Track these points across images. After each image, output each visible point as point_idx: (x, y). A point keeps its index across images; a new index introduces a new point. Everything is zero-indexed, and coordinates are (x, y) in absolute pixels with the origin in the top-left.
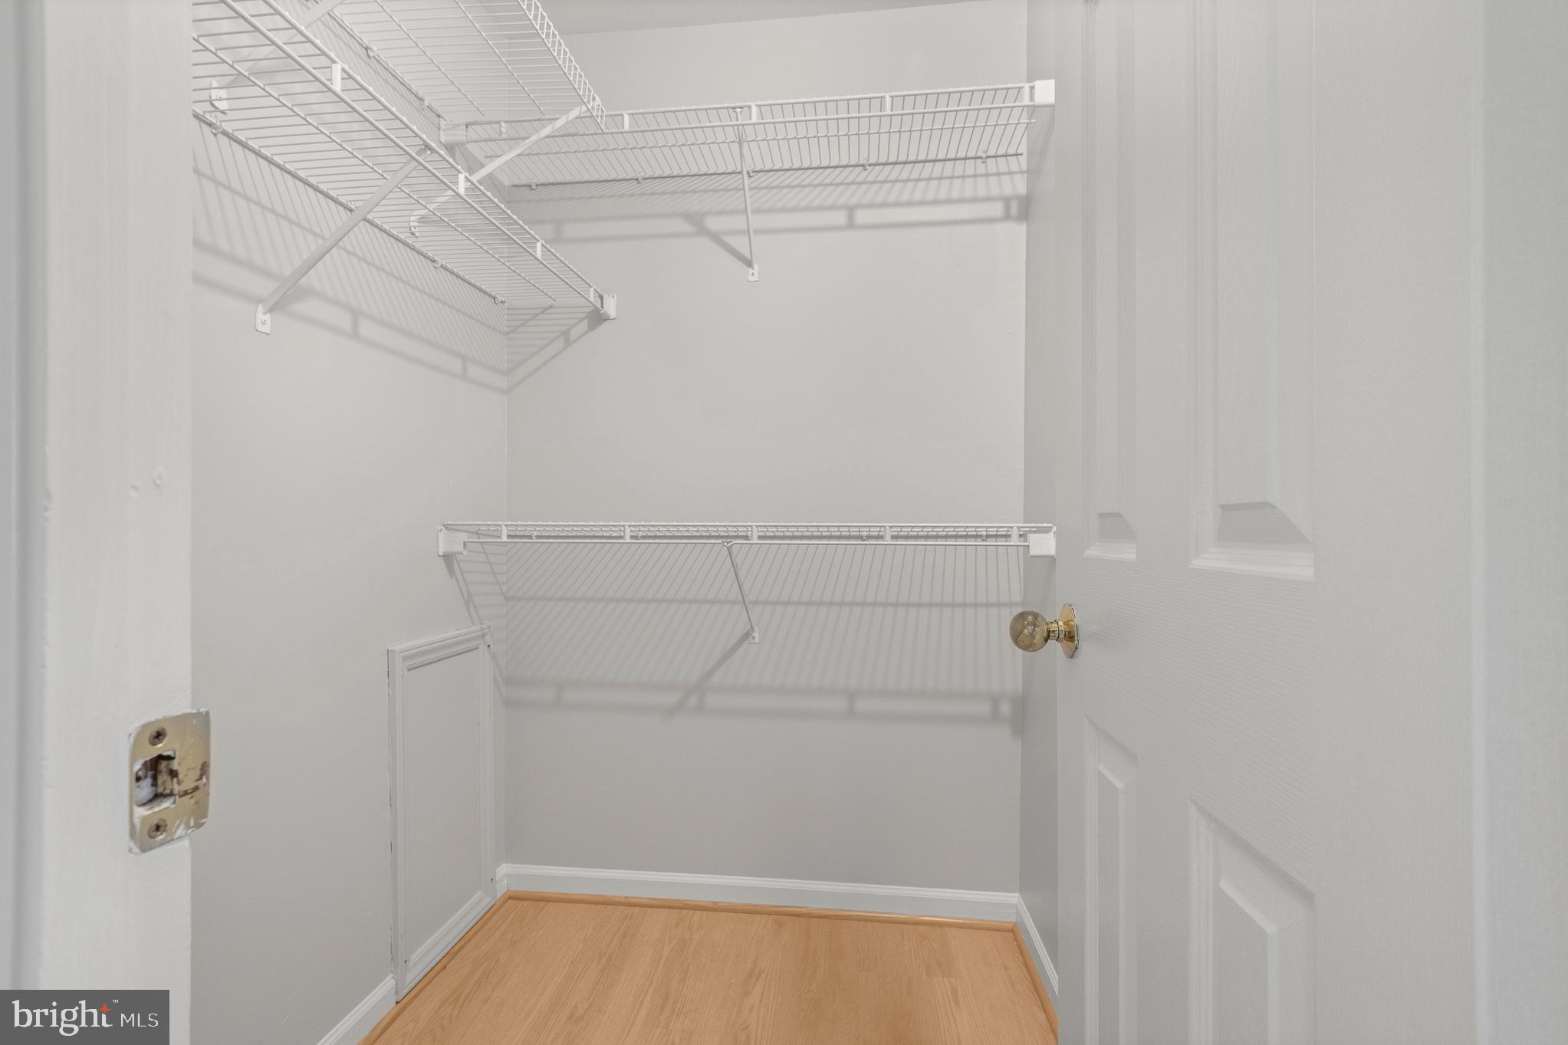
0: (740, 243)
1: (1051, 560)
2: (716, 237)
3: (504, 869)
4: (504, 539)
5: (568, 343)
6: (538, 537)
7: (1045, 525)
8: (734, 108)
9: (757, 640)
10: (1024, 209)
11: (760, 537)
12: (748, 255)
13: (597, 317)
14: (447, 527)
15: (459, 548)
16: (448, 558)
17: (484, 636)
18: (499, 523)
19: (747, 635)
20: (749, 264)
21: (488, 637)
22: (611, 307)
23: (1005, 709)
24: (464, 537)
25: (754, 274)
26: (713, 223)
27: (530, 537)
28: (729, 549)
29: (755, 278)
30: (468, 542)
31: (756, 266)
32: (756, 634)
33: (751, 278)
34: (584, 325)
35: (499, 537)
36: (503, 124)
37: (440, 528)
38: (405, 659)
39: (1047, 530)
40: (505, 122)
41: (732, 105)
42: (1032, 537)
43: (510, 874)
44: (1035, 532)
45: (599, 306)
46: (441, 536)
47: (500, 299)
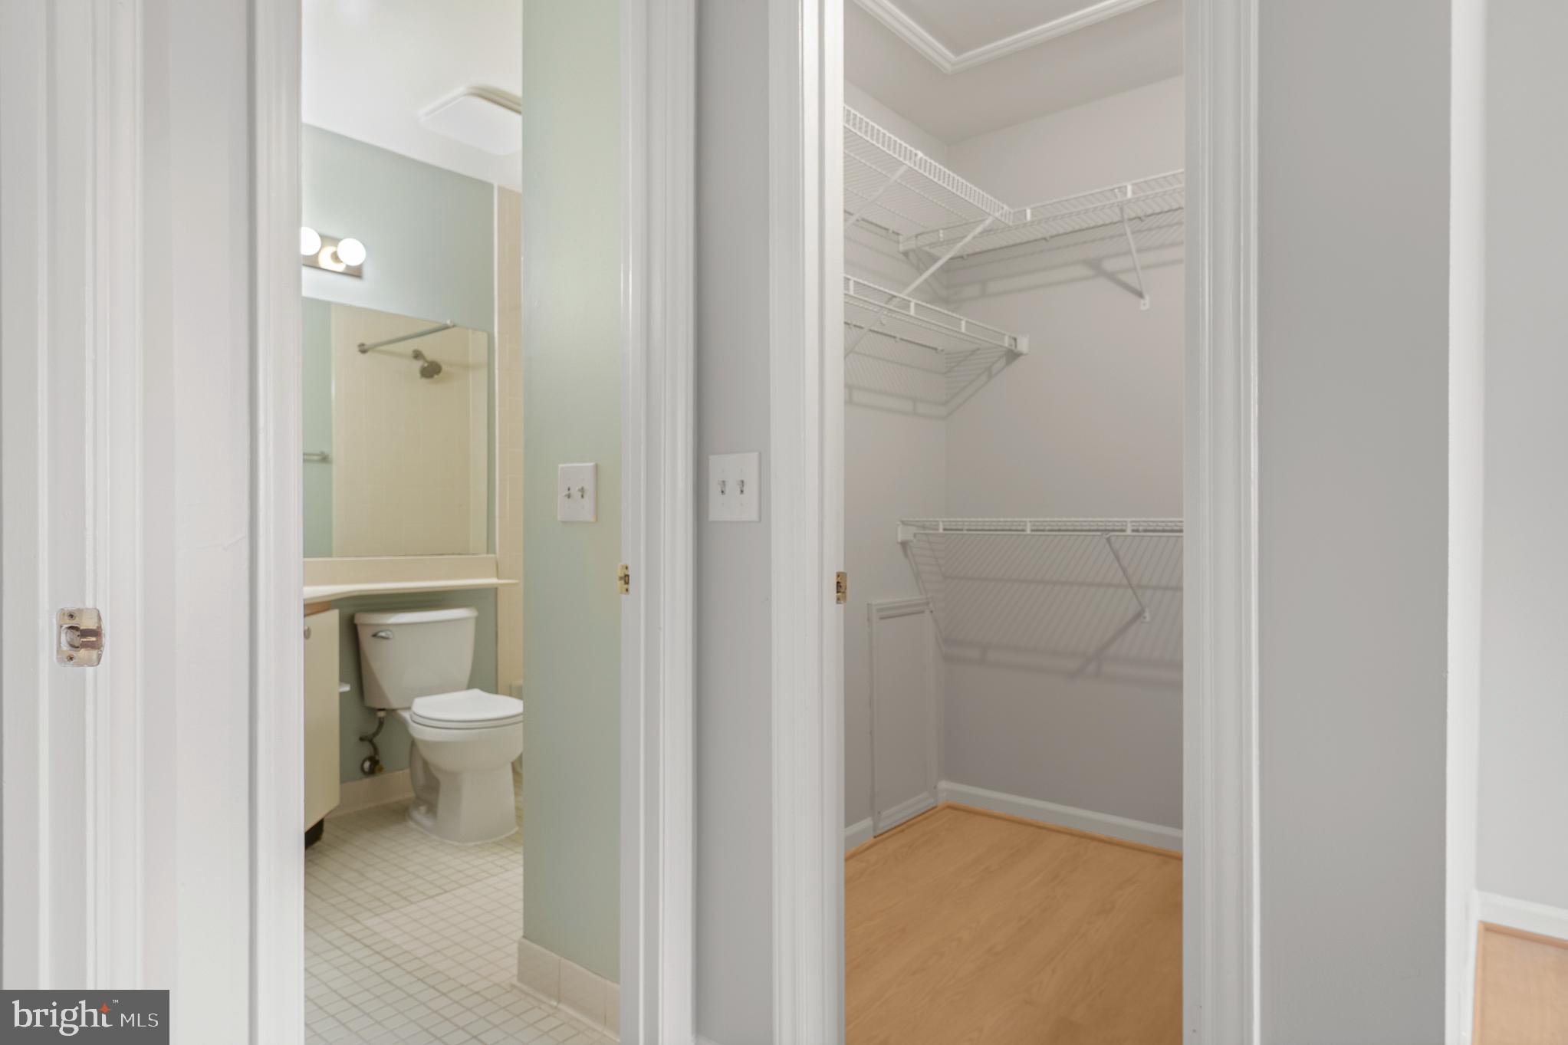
0: (1130, 279)
2: (1112, 277)
3: (944, 785)
4: (941, 531)
5: (990, 377)
6: (968, 530)
8: (1113, 190)
9: (1148, 619)
11: (1133, 531)
12: (1137, 287)
13: (1013, 355)
14: (903, 522)
15: (910, 537)
16: (904, 545)
17: (928, 603)
18: (938, 519)
19: (1139, 615)
20: (1140, 295)
21: (931, 605)
22: (1023, 345)
24: (914, 530)
25: (1145, 304)
26: (1109, 265)
27: (962, 530)
28: (1108, 540)
29: (1147, 307)
30: (919, 534)
31: (1147, 298)
32: (1147, 614)
33: (1143, 308)
34: (1003, 361)
35: (938, 530)
36: (941, 232)
37: (899, 523)
38: (879, 610)
40: (943, 229)
41: (1111, 188)
43: (948, 789)
45: (1013, 348)
46: (899, 528)
47: (940, 348)
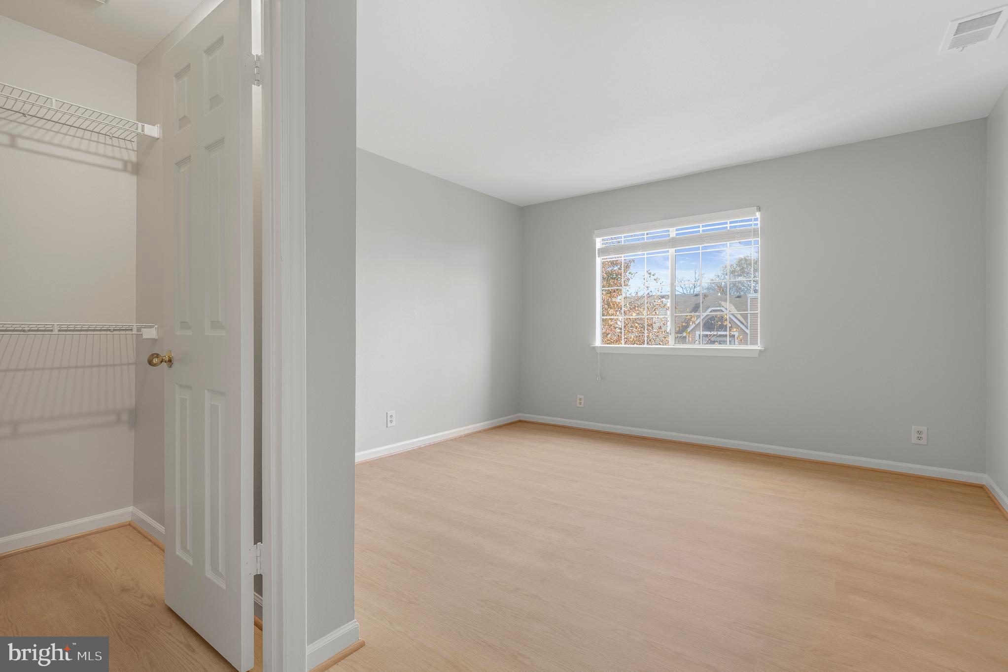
1: (154, 341)
7: (151, 324)
10: (136, 169)
23: (125, 417)
39: (152, 327)
42: (144, 331)
44: (144, 328)
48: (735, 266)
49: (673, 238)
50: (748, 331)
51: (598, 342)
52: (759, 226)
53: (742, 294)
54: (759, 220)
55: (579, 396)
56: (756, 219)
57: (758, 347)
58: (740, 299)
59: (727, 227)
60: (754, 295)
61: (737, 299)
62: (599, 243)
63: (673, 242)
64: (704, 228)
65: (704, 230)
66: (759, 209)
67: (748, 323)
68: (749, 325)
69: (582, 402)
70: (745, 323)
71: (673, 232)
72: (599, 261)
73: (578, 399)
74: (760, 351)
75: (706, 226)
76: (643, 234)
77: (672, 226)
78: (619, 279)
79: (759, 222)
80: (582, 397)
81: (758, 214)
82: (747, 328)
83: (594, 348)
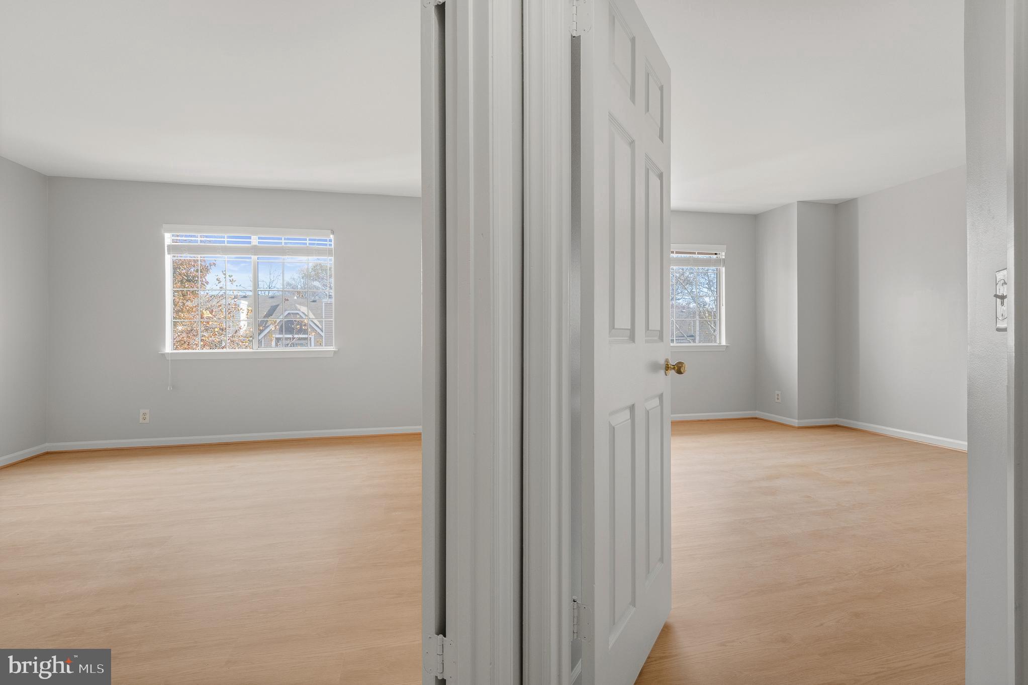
48: (310, 270)
49: (255, 246)
50: (323, 334)
51: (168, 349)
52: (333, 247)
53: (317, 298)
54: (333, 241)
55: (142, 411)
56: (330, 241)
57: (332, 348)
58: (315, 303)
59: (306, 243)
60: (329, 301)
61: (313, 303)
62: (168, 239)
63: (255, 250)
64: (286, 241)
65: (286, 243)
66: (333, 233)
67: (322, 326)
68: (324, 329)
69: (147, 417)
70: (320, 327)
71: (255, 240)
72: (168, 259)
73: (141, 414)
74: (335, 352)
75: (288, 239)
76: (225, 238)
77: (255, 233)
78: (195, 282)
79: (332, 243)
80: (147, 411)
81: (332, 236)
82: (322, 331)
83: (163, 355)
